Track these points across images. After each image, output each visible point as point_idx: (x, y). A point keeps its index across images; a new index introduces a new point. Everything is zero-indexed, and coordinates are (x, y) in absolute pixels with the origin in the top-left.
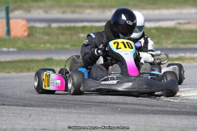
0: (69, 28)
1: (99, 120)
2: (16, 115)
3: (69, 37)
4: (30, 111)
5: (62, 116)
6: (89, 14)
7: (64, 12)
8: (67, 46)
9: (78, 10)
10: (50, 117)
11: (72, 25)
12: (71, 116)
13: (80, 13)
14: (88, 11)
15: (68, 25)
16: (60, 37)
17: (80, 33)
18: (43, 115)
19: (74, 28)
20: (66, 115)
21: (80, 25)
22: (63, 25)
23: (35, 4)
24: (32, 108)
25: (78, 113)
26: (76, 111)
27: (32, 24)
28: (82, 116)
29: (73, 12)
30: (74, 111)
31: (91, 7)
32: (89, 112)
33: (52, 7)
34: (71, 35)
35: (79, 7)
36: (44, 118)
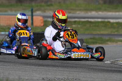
1: (81, 75)
2: (34, 71)
5: (60, 73)
6: (79, 14)
10: (53, 73)
12: (65, 72)
13: (73, 13)
14: (78, 12)
17: (73, 25)
18: (49, 72)
20: (62, 72)
21: (73, 20)
23: (48, 8)
24: (43, 67)
25: (69, 71)
27: (46, 19)
28: (71, 73)
31: (80, 10)
35: (73, 10)
36: (50, 73)
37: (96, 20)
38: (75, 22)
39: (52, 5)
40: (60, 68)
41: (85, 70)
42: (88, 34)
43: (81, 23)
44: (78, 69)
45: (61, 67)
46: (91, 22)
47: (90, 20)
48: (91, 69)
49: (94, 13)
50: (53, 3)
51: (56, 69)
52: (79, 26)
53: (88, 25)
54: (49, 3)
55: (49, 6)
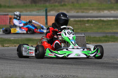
0: (80, 21)
1: (94, 72)
2: (48, 69)
3: (80, 26)
4: (56, 67)
5: (74, 70)
6: (92, 13)
7: (78, 12)
8: (79, 31)
9: (85, 11)
10: (67, 71)
11: (82, 19)
12: (78, 70)
13: (86, 13)
14: (91, 12)
15: (79, 19)
16: (75, 26)
17: (86, 24)
19: (83, 21)
21: (86, 19)
22: (77, 19)
26: (82, 67)
28: (84, 70)
29: (83, 12)
30: (80, 67)
31: (93, 9)
32: (89, 68)
33: (71, 9)
34: (81, 25)
35: (86, 9)
36: (64, 71)
37: (109, 19)
38: (88, 21)
39: (65, 5)
40: (74, 66)
41: (98, 67)
42: (101, 33)
43: (94, 22)
44: (91, 66)
45: (75, 64)
46: (103, 21)
47: (102, 19)
48: (104, 66)
49: (106, 13)
50: (66, 3)
51: (70, 67)
52: (92, 25)
53: (100, 24)
54: (63, 3)
55: (62, 6)
